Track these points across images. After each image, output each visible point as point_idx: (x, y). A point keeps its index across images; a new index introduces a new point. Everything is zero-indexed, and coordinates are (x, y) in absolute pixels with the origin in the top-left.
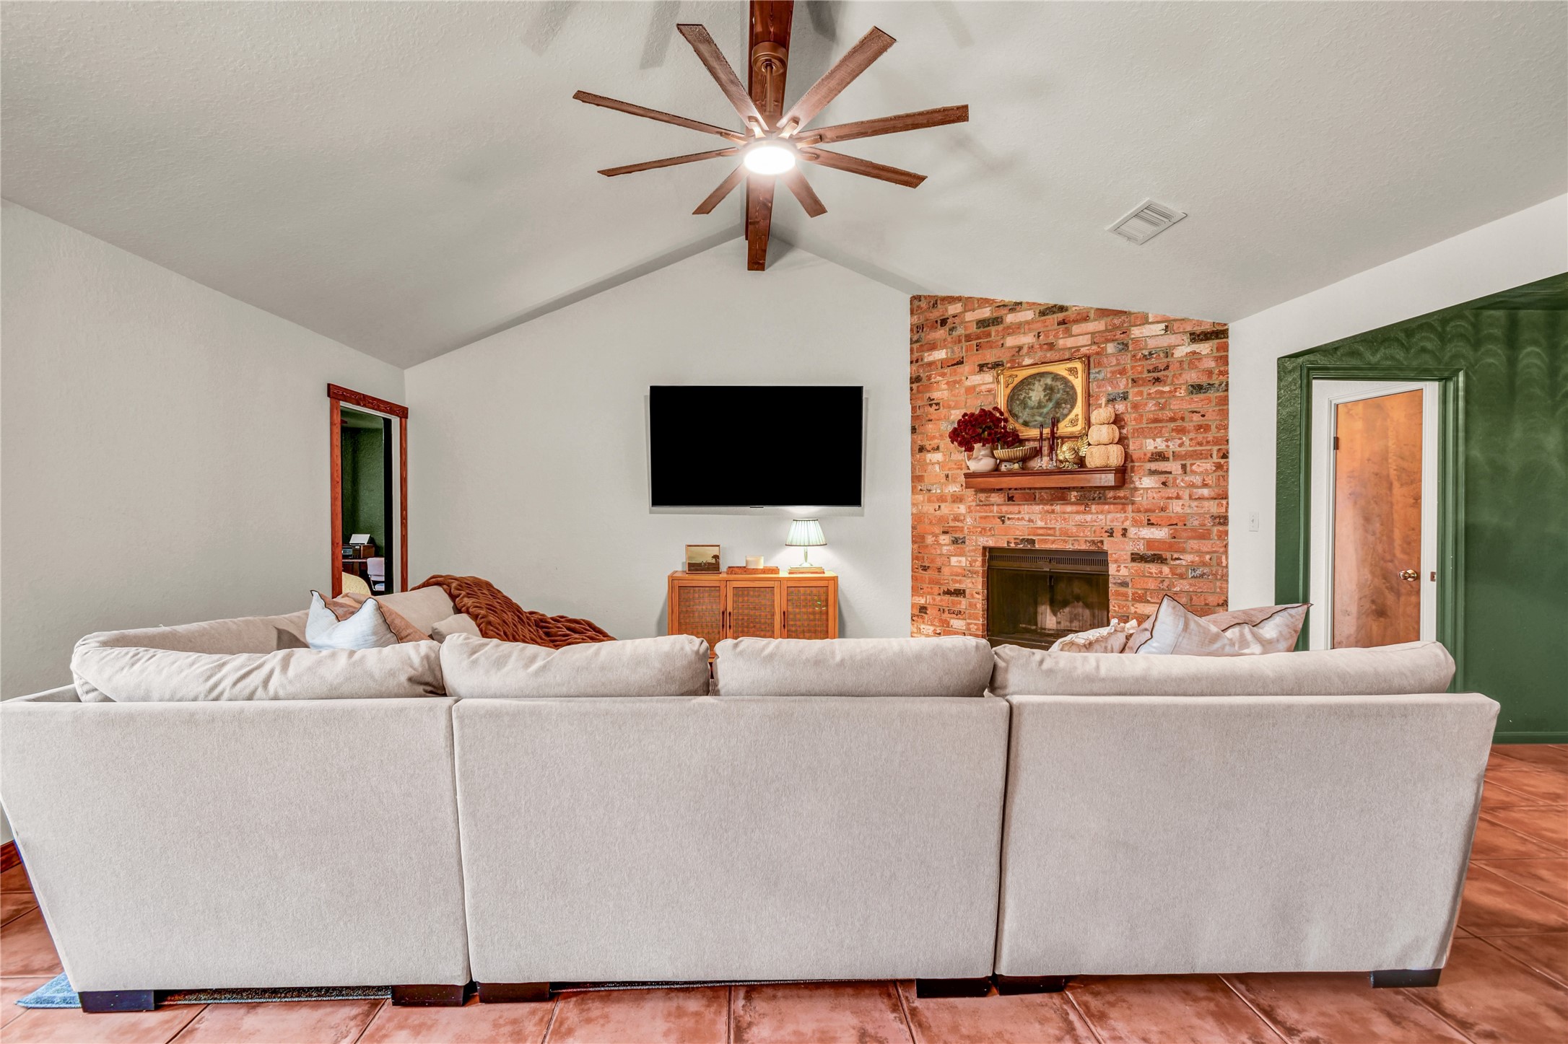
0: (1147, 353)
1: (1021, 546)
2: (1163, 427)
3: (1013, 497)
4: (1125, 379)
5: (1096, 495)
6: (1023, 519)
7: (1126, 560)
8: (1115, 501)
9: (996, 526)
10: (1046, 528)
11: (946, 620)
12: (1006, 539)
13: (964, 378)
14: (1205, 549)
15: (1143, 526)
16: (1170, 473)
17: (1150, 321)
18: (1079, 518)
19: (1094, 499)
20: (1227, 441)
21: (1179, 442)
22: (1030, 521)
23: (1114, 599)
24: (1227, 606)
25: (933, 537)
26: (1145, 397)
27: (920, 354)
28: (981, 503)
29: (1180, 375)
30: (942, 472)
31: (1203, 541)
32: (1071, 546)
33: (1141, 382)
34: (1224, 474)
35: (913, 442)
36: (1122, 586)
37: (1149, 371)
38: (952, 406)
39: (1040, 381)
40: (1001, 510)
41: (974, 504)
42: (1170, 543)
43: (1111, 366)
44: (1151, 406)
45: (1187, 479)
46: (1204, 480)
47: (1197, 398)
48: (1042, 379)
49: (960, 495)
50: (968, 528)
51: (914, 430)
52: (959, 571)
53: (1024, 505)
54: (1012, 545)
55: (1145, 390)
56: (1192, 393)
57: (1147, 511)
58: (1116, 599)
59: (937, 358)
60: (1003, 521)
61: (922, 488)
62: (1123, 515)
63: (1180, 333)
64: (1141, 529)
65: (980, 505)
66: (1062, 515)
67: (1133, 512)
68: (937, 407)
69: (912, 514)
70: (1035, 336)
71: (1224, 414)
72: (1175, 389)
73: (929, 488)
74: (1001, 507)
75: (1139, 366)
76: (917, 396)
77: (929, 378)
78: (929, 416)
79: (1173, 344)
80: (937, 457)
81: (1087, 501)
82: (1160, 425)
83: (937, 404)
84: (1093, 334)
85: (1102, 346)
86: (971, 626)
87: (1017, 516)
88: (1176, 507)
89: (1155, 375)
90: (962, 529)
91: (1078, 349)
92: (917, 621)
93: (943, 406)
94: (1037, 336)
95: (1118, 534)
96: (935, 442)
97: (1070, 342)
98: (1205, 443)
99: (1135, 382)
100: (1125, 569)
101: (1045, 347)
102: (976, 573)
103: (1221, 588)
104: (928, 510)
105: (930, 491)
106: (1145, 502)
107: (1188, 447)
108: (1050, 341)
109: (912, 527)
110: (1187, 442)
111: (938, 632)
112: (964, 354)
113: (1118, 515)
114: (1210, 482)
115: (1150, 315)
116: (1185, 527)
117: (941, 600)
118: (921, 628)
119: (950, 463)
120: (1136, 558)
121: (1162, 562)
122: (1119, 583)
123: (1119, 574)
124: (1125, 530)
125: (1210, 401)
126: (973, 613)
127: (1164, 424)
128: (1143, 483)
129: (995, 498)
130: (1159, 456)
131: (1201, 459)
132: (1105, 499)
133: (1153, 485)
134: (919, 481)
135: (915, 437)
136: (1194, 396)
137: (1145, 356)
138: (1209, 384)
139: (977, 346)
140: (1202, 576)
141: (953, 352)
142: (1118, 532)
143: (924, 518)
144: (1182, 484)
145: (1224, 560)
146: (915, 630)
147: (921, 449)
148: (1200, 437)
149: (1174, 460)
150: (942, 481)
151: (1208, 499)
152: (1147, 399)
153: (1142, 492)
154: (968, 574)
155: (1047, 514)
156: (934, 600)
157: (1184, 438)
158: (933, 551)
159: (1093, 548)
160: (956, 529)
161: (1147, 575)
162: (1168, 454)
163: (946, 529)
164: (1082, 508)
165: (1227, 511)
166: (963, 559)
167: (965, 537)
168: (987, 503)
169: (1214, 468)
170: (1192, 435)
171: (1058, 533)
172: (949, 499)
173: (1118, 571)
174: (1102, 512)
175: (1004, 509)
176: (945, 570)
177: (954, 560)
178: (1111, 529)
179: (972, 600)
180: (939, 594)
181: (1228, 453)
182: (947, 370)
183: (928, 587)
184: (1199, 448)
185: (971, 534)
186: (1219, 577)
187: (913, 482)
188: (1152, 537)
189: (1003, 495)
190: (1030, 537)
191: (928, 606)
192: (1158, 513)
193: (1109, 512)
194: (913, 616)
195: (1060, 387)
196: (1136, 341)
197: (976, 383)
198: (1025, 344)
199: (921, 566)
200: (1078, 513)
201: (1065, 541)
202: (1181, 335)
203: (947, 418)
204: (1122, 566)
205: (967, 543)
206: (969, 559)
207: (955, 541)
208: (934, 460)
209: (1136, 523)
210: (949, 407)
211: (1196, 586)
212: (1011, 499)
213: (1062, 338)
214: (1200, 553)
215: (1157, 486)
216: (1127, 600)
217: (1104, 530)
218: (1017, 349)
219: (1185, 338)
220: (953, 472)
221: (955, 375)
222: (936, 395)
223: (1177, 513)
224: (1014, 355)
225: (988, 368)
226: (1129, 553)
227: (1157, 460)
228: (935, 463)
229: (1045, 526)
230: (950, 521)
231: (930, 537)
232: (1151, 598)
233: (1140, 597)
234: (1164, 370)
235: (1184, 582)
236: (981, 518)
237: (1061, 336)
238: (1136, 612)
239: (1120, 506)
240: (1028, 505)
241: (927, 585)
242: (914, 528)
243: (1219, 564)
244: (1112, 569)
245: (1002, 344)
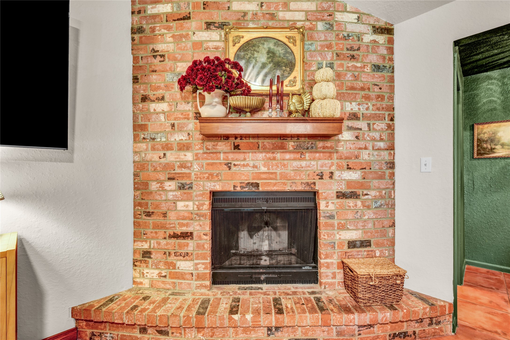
0: (346, 35)
1: (246, 189)
2: (356, 94)
3: (238, 145)
4: (331, 53)
5: (309, 145)
6: (248, 165)
7: (333, 197)
8: (324, 150)
9: (223, 172)
10: (268, 173)
11: (172, 263)
12: (232, 183)
13: (191, 33)
14: (382, 187)
15: (344, 170)
16: (361, 129)
17: (348, 10)
18: (296, 164)
19: (308, 149)
20: (393, 109)
21: (366, 106)
22: (255, 167)
23: (324, 230)
24: (395, 226)
25: (158, 183)
26: (345, 69)
27: (142, 6)
28: (208, 151)
29: (367, 55)
30: (167, 121)
31: (381, 181)
32: (290, 188)
33: (342, 57)
34: (392, 132)
35: (135, 92)
36: (330, 218)
37: (348, 49)
38: (179, 58)
39: (263, 44)
40: (227, 157)
41: (201, 151)
42: (362, 182)
43: (320, 41)
44: (349, 76)
45: (371, 134)
46: (381, 136)
47: (377, 75)
48: (265, 43)
49: (187, 143)
50: (195, 174)
51: (135, 80)
52: (186, 214)
53: (249, 153)
54: (238, 189)
55: (345, 63)
56: (374, 70)
57: (346, 158)
58: (326, 229)
59: (161, 11)
60: (230, 168)
61: (146, 136)
62: (330, 162)
63: (367, 24)
64: (343, 172)
65: (207, 153)
66: (282, 162)
67: (337, 159)
68: (162, 59)
69: (134, 162)
70: (258, 5)
71: (392, 88)
72: (364, 66)
73: (153, 137)
74: (227, 155)
75: (341, 44)
76: (139, 46)
77: (153, 30)
78: (153, 67)
79: (362, 32)
80: (163, 106)
81: (302, 150)
82: (355, 92)
83: (162, 56)
84: (307, 12)
85: (314, 23)
86: (199, 266)
87: (242, 163)
88: (365, 156)
89: (352, 53)
90: (188, 176)
91: (295, 21)
92: (140, 266)
93: (169, 58)
94: (260, 5)
95: (326, 176)
96: (160, 92)
97: (288, 16)
98: (381, 109)
99: (338, 56)
100: (332, 205)
101: (267, 16)
102: (204, 215)
103: (391, 214)
104: (153, 157)
105: (154, 139)
106: (345, 152)
107: (370, 112)
108: (271, 12)
109: (134, 175)
110: (371, 108)
111: (164, 274)
112: (191, 10)
113: (326, 161)
114: (384, 137)
115: (348, 6)
116: (370, 171)
117: (167, 244)
118: (145, 272)
119: (176, 113)
120: (341, 195)
121: (357, 198)
122: (327, 216)
123: (328, 209)
124: (332, 173)
125: (385, 79)
126: (201, 253)
127: (358, 92)
128: (344, 137)
129: (222, 146)
130: (354, 116)
131: (379, 120)
132: (317, 148)
133: (350, 138)
134: (142, 130)
135: (138, 87)
136: (375, 73)
137: (345, 37)
138: (384, 66)
139: (204, 4)
140: (381, 206)
141: (179, 7)
142: (326, 175)
143: (148, 164)
144: (368, 138)
145: (393, 194)
146: (138, 275)
147: (144, 99)
148: (379, 104)
149: (363, 120)
150: (167, 130)
151: (383, 150)
152: (346, 71)
153: (343, 143)
154: (195, 218)
155: (269, 161)
156: (159, 244)
157: (369, 104)
158: (158, 197)
159: (307, 189)
160: (183, 176)
161: (347, 208)
162: (360, 115)
163: (171, 176)
164: (298, 156)
165: (394, 159)
166: (191, 204)
167: (192, 183)
168: (214, 151)
169: (386, 128)
170: (374, 102)
171: (278, 177)
172: (175, 147)
173: (327, 206)
174: (314, 159)
175: (231, 156)
176: (172, 215)
177: (180, 205)
178: (321, 173)
179: (200, 242)
180: (165, 238)
181: (394, 117)
182: (173, 24)
183: (152, 232)
184: (377, 112)
185: (199, 179)
186: (390, 206)
187: (134, 130)
188: (350, 178)
189: (229, 144)
190: (254, 181)
191: (153, 250)
192: (353, 160)
193: (319, 159)
194: (135, 261)
195: (281, 52)
196: (339, 23)
197: (204, 39)
198: (249, 11)
199: (144, 212)
200: (295, 159)
201: (285, 184)
202: (367, 25)
203: (172, 70)
204: (330, 202)
205: (194, 188)
206: (197, 203)
207: (182, 187)
208: (159, 110)
209: (340, 168)
210: (175, 59)
211: (377, 214)
212: (237, 147)
213: (282, 11)
214: (379, 189)
215: (353, 139)
216: (334, 229)
217: (316, 174)
218: (243, 14)
219: (369, 28)
220: (179, 122)
221: (182, 29)
222: (160, 47)
223: (365, 160)
224: (239, 19)
225: (215, 27)
226: (335, 192)
227: (352, 119)
228: (160, 113)
229: (268, 171)
230: (176, 168)
231: (154, 183)
232: (350, 226)
233: (343, 226)
234: (357, 50)
235: (370, 211)
236: (208, 164)
237: (281, 9)
238: (340, 238)
239: (328, 155)
240: (252, 153)
241: (152, 230)
242: (136, 175)
243: (390, 197)
244: (322, 205)
245: (229, 7)
